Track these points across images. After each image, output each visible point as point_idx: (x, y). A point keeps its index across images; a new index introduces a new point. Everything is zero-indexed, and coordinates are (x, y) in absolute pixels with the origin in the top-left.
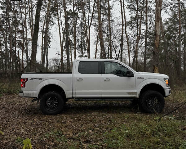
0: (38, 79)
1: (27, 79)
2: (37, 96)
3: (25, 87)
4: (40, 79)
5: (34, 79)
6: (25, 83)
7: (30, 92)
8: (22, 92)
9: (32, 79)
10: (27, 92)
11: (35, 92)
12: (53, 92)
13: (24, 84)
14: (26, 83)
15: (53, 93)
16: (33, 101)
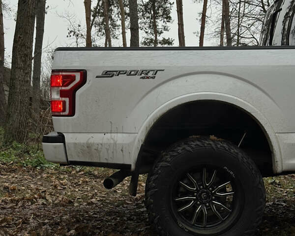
0: (136, 73)
1: (84, 74)
2: (131, 158)
3: (72, 113)
4: (145, 74)
5: (119, 73)
6: (71, 95)
7: (97, 138)
8: (61, 138)
9: (108, 74)
10: (82, 138)
11: (120, 138)
12: (212, 137)
13: (67, 100)
14: (78, 93)
15: (213, 142)
16: (109, 184)
